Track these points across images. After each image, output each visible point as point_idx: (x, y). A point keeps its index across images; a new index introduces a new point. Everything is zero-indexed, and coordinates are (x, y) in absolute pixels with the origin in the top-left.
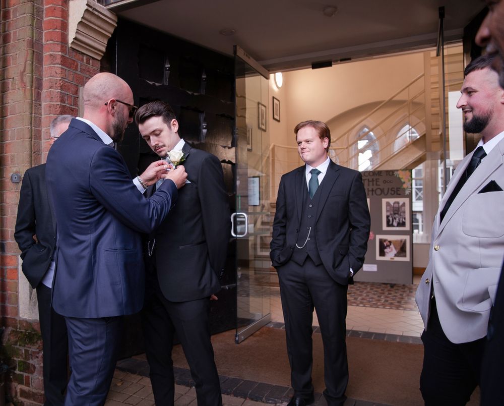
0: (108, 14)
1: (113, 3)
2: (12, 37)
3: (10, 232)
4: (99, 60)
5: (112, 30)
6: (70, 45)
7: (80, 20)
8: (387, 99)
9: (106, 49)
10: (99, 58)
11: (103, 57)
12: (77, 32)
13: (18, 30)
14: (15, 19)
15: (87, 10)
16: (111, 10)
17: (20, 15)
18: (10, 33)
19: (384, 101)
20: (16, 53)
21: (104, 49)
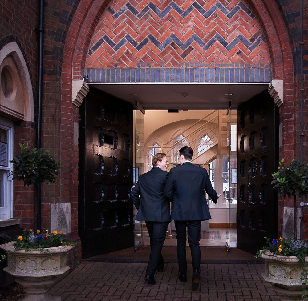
0: (87, 86)
1: (91, 82)
2: (46, 96)
3: (45, 193)
4: (78, 107)
5: (86, 94)
6: (72, 102)
7: (79, 91)
8: (201, 119)
9: (83, 102)
10: (79, 107)
11: (80, 106)
12: (76, 97)
13: (50, 93)
14: (48, 87)
15: (83, 87)
16: (89, 85)
17: (51, 86)
18: (45, 94)
19: (199, 120)
20: (49, 105)
21: (82, 102)
